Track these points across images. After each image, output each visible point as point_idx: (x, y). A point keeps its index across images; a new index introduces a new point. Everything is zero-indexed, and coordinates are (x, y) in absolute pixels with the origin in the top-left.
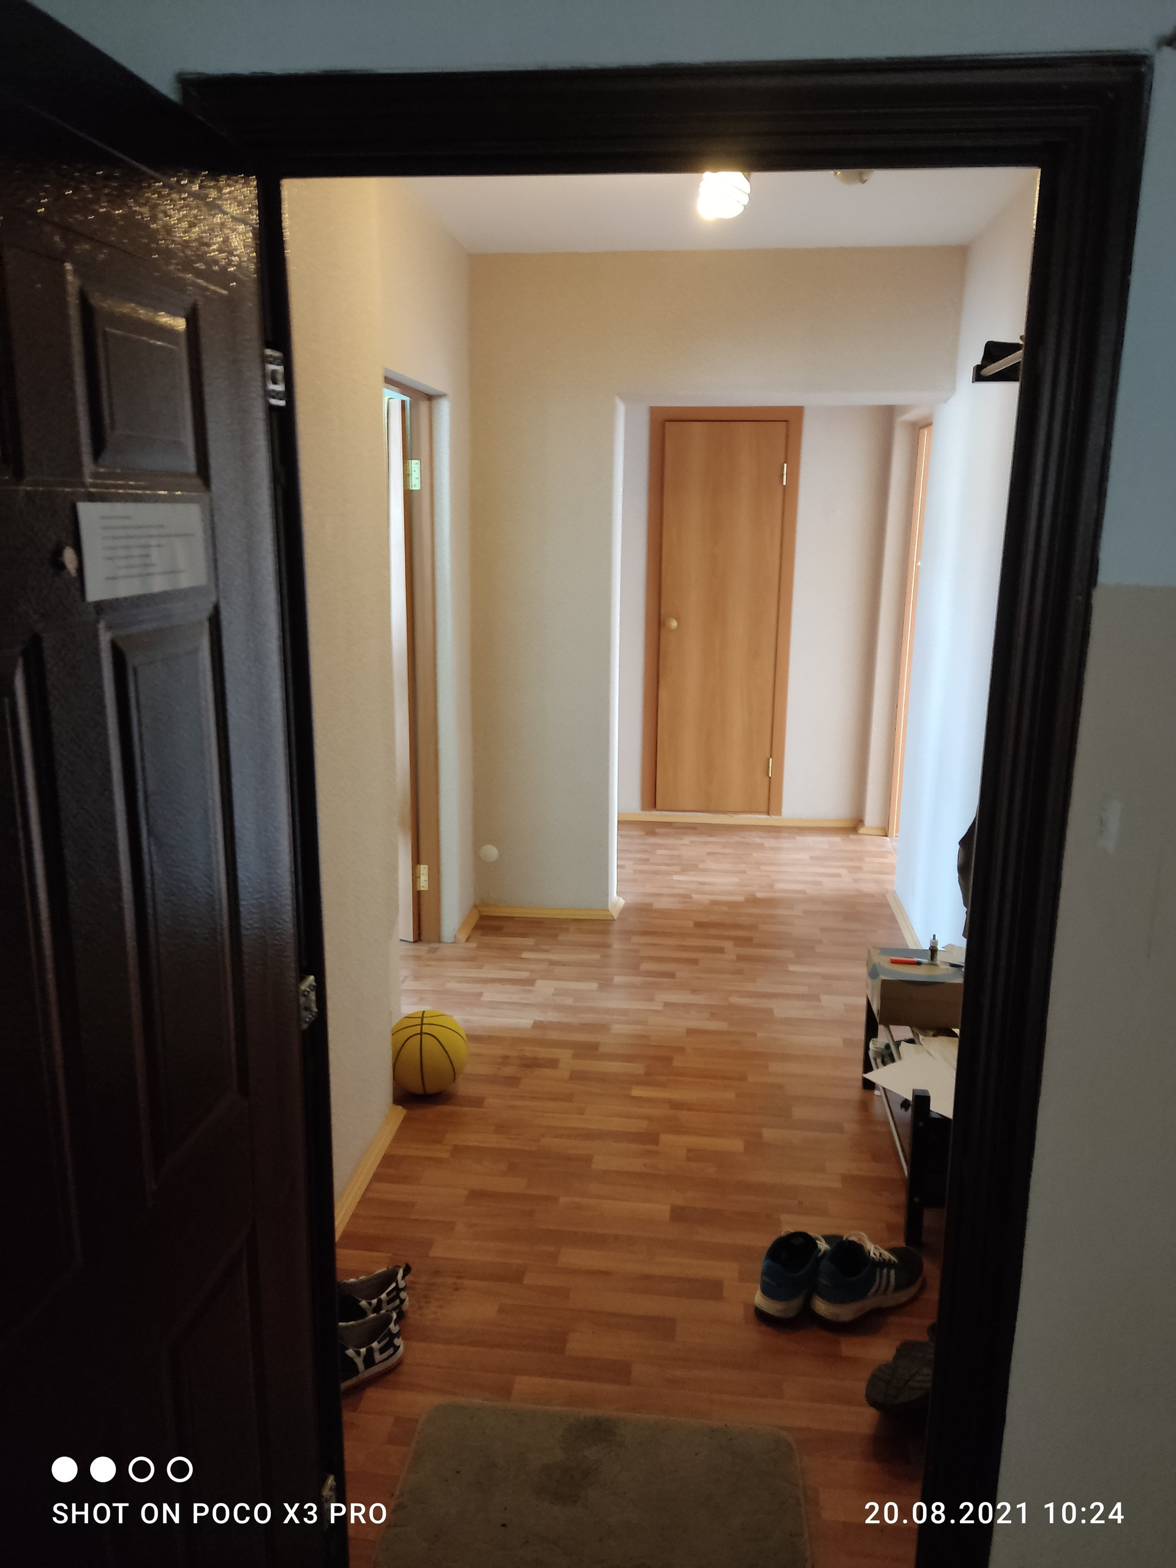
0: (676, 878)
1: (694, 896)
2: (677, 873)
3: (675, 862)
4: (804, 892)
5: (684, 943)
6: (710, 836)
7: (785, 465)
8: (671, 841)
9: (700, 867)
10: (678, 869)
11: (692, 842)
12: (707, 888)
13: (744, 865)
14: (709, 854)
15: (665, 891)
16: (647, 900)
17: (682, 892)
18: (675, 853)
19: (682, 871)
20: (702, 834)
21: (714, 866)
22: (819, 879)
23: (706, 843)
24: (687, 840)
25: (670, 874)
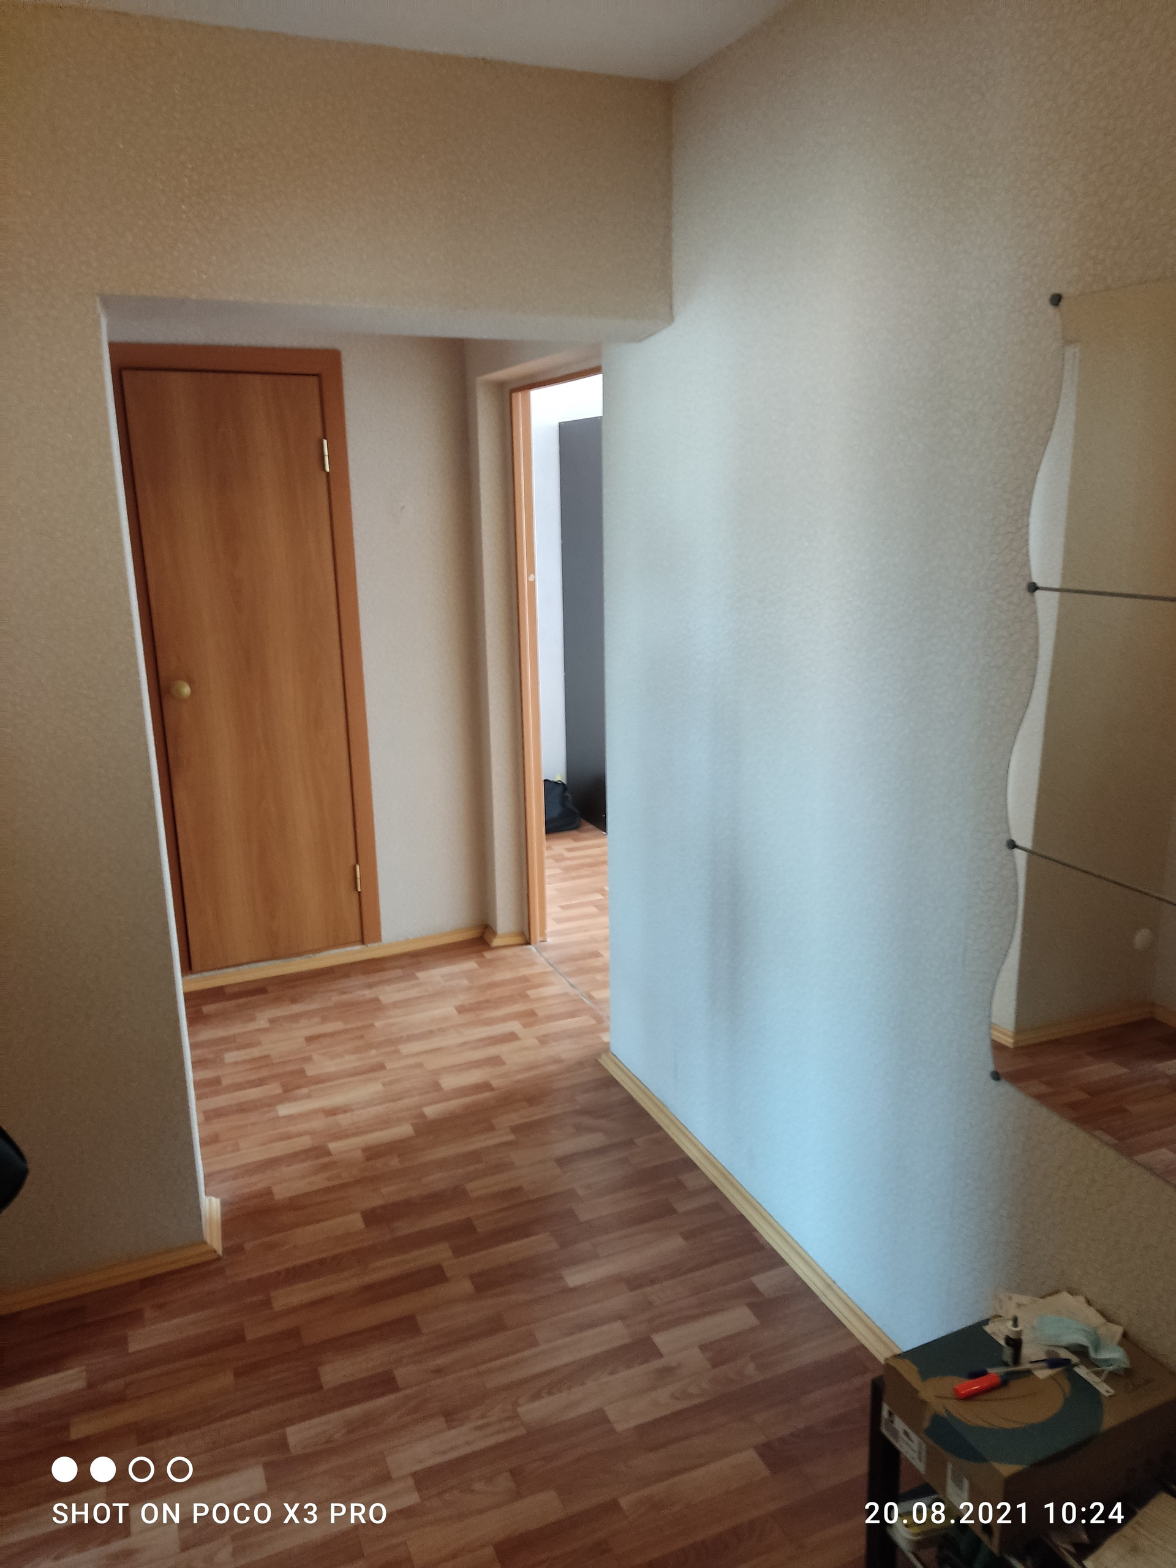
0: (284, 1110)
1: (333, 1146)
2: (281, 1099)
3: (264, 1073)
4: (486, 1086)
5: (368, 1279)
6: (294, 1001)
7: (325, 442)
8: (236, 1029)
9: (309, 1073)
10: (274, 1088)
11: (272, 1021)
12: (344, 1120)
13: (373, 1052)
14: (310, 1039)
15: (279, 1149)
16: (257, 1183)
17: (306, 1142)
18: (255, 1052)
19: (286, 1091)
20: (278, 1000)
21: (330, 1066)
22: (492, 1051)
23: (295, 1018)
24: (263, 1018)
25: (271, 1103)
